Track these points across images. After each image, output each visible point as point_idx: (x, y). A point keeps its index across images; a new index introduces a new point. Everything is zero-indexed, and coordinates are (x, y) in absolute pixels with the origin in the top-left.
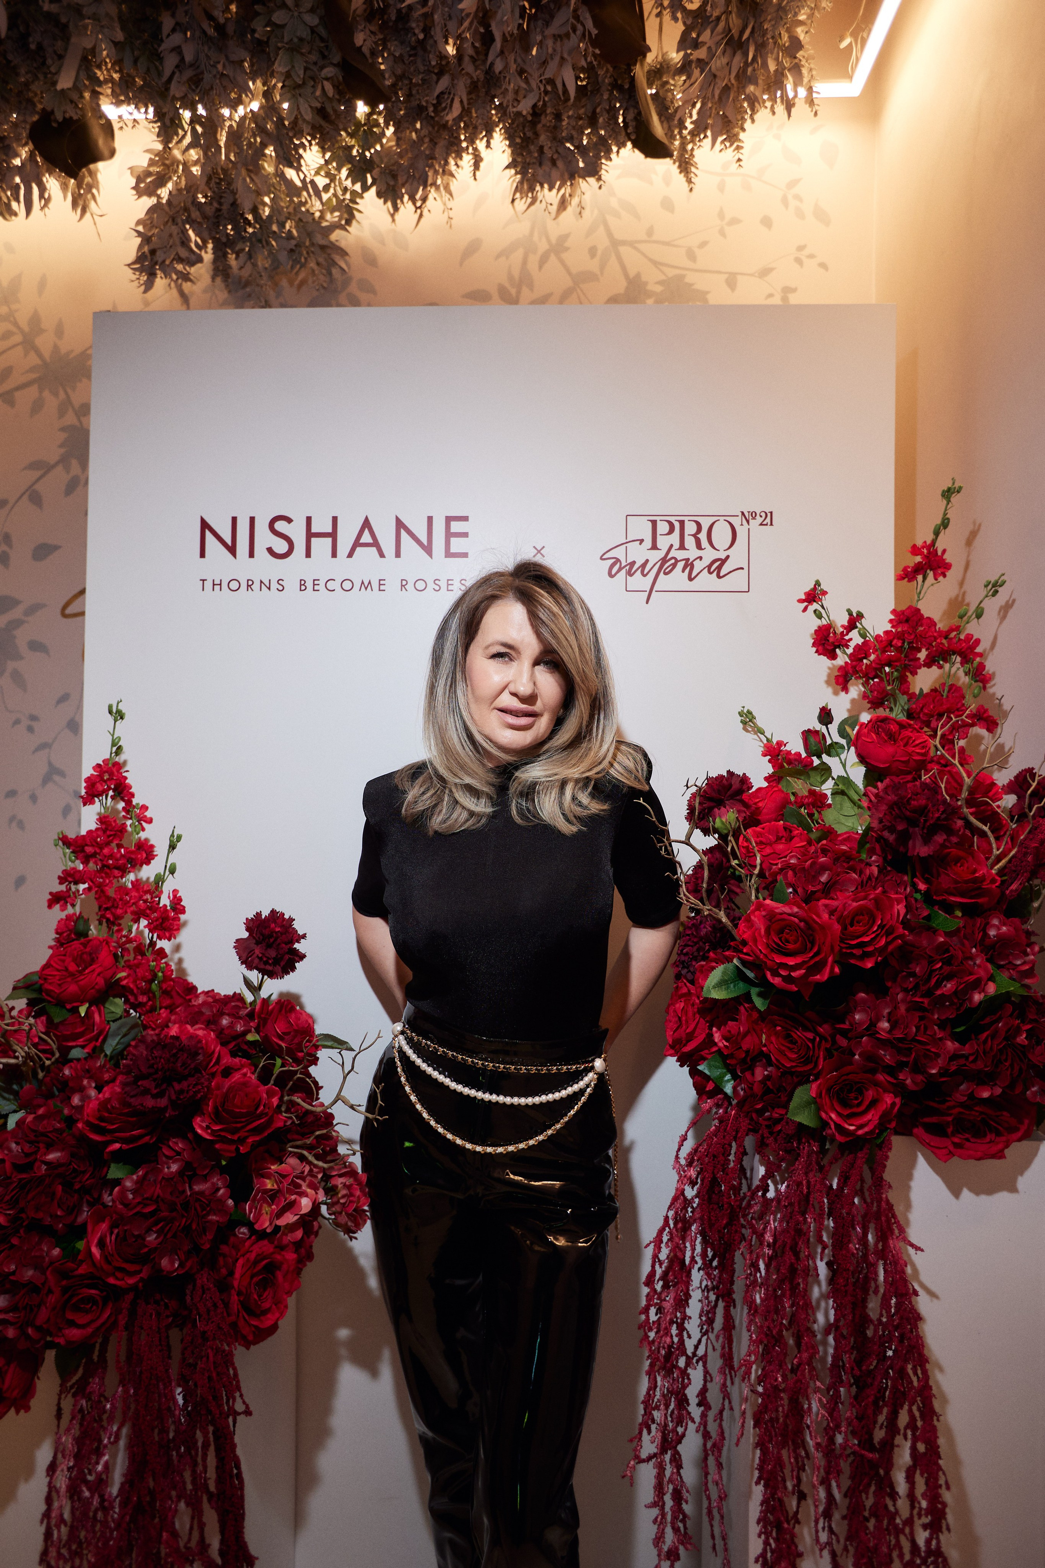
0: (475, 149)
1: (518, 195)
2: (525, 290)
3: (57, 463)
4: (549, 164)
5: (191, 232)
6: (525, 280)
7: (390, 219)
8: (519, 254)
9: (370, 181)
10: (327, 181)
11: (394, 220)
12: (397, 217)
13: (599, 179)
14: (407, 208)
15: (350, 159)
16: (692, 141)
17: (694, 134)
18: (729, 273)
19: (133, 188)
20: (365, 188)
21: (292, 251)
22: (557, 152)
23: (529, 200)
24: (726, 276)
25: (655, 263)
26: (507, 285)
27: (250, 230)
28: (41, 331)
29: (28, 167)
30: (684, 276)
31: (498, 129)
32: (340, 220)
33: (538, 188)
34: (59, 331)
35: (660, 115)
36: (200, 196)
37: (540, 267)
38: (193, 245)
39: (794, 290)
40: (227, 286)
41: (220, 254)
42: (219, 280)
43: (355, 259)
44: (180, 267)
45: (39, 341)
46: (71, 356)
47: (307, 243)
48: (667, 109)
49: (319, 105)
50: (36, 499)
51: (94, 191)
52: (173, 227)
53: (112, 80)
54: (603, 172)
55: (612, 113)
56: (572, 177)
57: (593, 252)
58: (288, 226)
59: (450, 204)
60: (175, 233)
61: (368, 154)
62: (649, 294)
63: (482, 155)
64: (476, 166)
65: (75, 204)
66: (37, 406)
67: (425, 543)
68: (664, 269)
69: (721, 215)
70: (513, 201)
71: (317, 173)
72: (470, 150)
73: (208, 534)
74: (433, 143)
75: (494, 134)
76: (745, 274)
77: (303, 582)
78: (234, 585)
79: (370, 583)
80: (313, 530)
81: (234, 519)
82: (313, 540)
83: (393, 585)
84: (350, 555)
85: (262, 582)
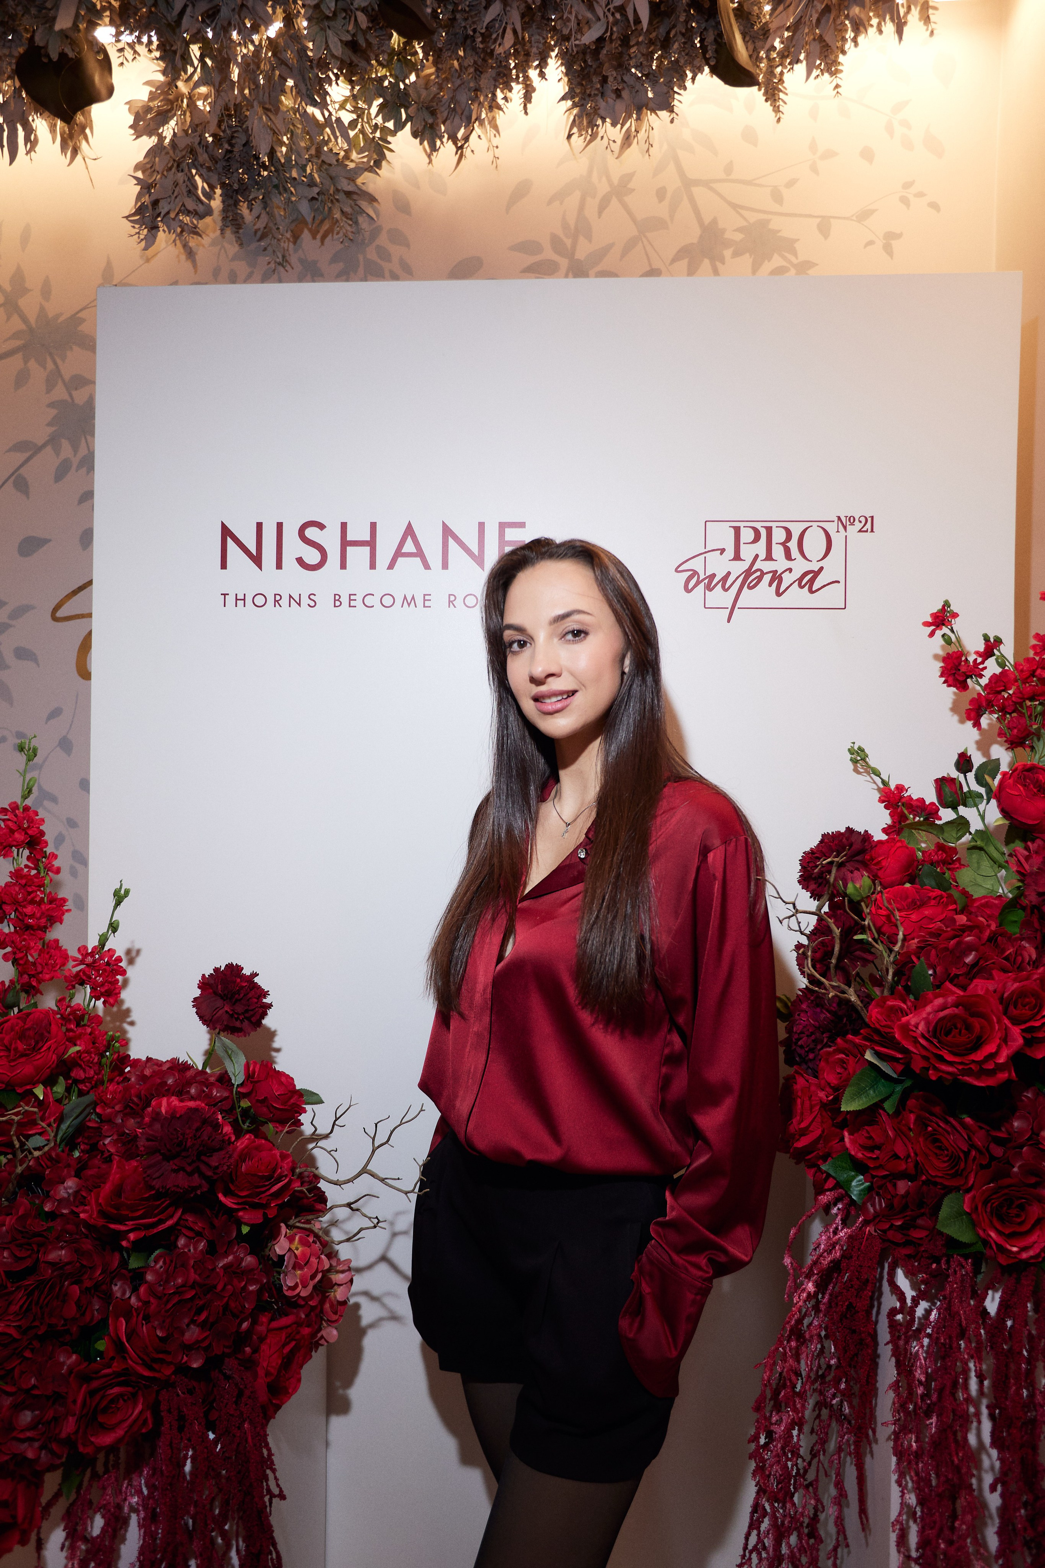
0: (527, 78)
1: (575, 130)
2: (582, 240)
3: (44, 445)
4: (614, 96)
5: (197, 178)
6: (582, 229)
7: (427, 160)
8: (575, 197)
9: (404, 116)
10: (354, 116)
11: (430, 162)
12: (433, 158)
13: (672, 111)
14: (447, 149)
15: (381, 92)
16: (781, 64)
17: (783, 55)
18: (824, 217)
19: (131, 127)
20: (400, 126)
21: (313, 199)
22: (623, 81)
23: (589, 137)
24: (819, 220)
25: (735, 207)
26: (562, 236)
27: (266, 173)
28: (25, 291)
29: (12, 105)
31: (553, 54)
32: (369, 161)
33: (599, 122)
34: (46, 291)
35: (744, 35)
36: (207, 135)
37: (600, 213)
38: (200, 192)
39: (899, 236)
40: (239, 239)
41: (231, 202)
42: (228, 232)
43: (385, 206)
44: (187, 219)
45: (22, 303)
46: (61, 319)
47: (331, 192)
48: (752, 25)
49: (349, 38)
50: (22, 485)
51: (88, 131)
52: (180, 174)
53: (110, 7)
54: (676, 103)
55: (688, 34)
56: (639, 110)
57: (661, 194)
58: (308, 171)
59: (495, 141)
60: (181, 181)
61: (402, 86)
62: (727, 244)
63: (534, 84)
64: (527, 97)
65: (64, 147)
66: (21, 379)
67: (475, 550)
68: (745, 213)
69: (813, 148)
70: (569, 136)
71: (342, 107)
72: (521, 79)
73: (229, 540)
74: (479, 71)
75: (549, 60)
76: (845, 218)
77: (337, 597)
78: (260, 600)
79: (413, 598)
80: (349, 539)
81: (259, 526)
82: (349, 549)
83: (439, 601)
84: (391, 566)
85: (290, 596)
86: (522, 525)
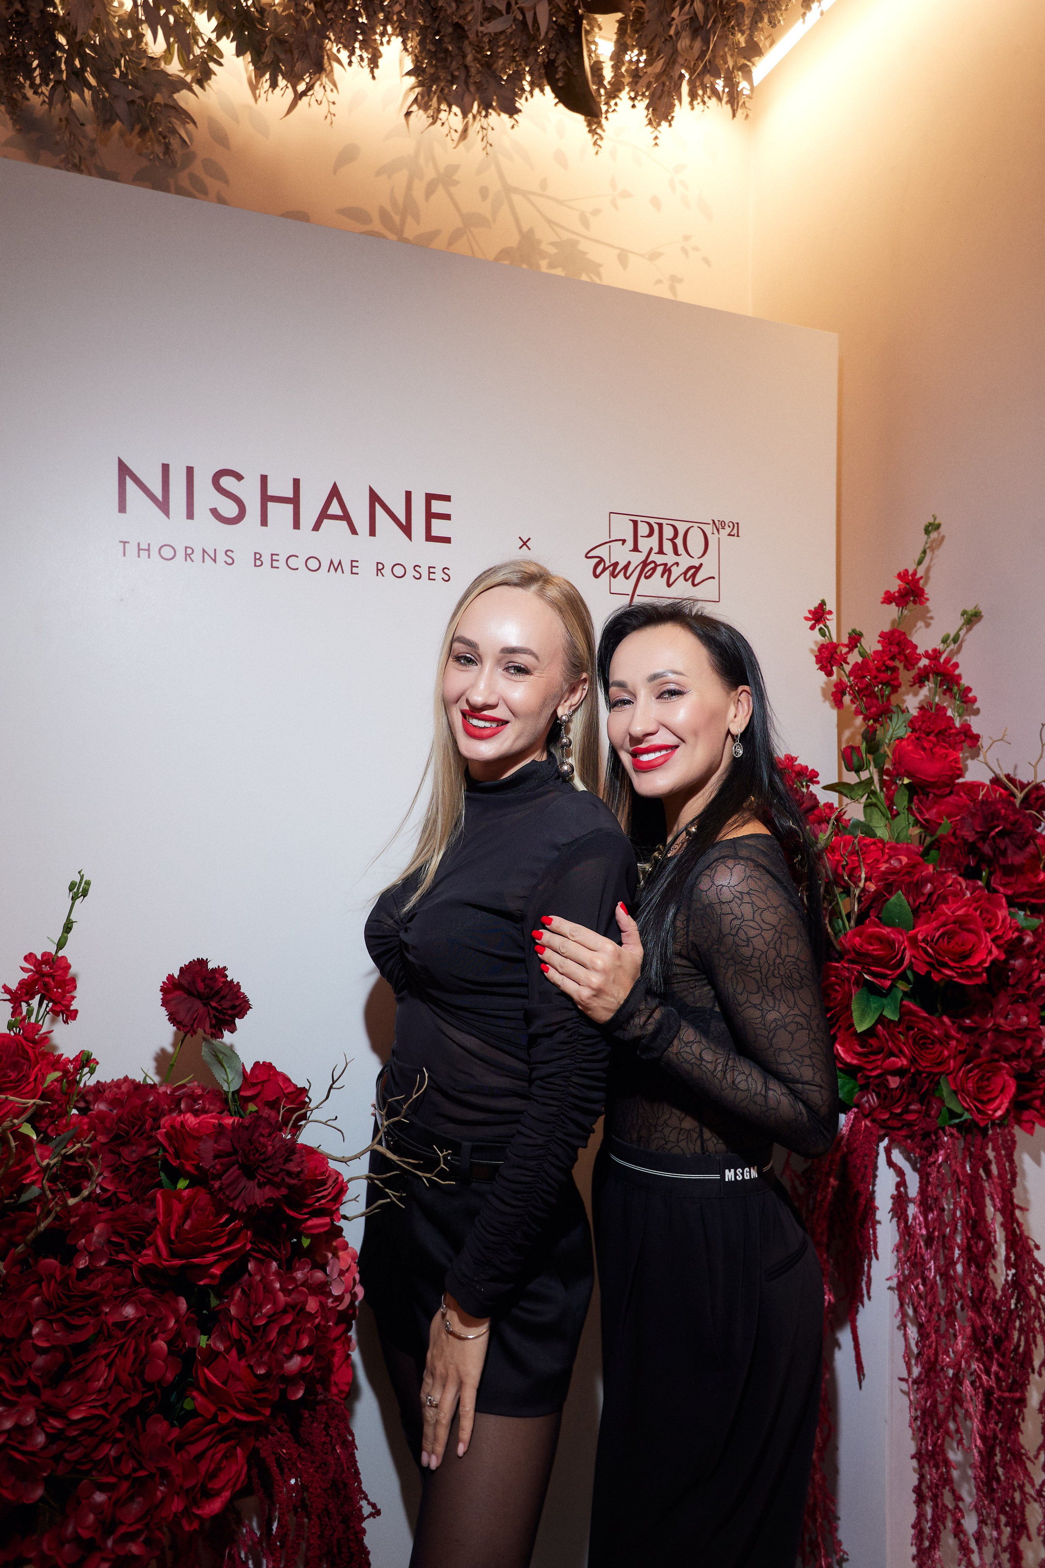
1: (415, 108)
2: (410, 220)
6: (409, 209)
8: (402, 177)
12: (260, 93)
13: (512, 116)
14: (285, 86)
16: (607, 102)
18: (623, 250)
21: (133, 102)
23: (429, 118)
24: (617, 252)
25: (550, 222)
26: (389, 210)
30: (577, 242)
37: (427, 197)
39: (681, 279)
54: (517, 110)
57: (484, 192)
59: (332, 96)
62: (543, 255)
64: (373, 62)
68: (556, 228)
69: (613, 184)
70: (408, 114)
73: (128, 480)
76: (635, 254)
77: (258, 556)
78: (167, 552)
79: (340, 563)
80: (270, 493)
81: (166, 468)
82: (271, 505)
83: (367, 568)
84: (317, 527)
85: (204, 551)
86: (447, 498)
